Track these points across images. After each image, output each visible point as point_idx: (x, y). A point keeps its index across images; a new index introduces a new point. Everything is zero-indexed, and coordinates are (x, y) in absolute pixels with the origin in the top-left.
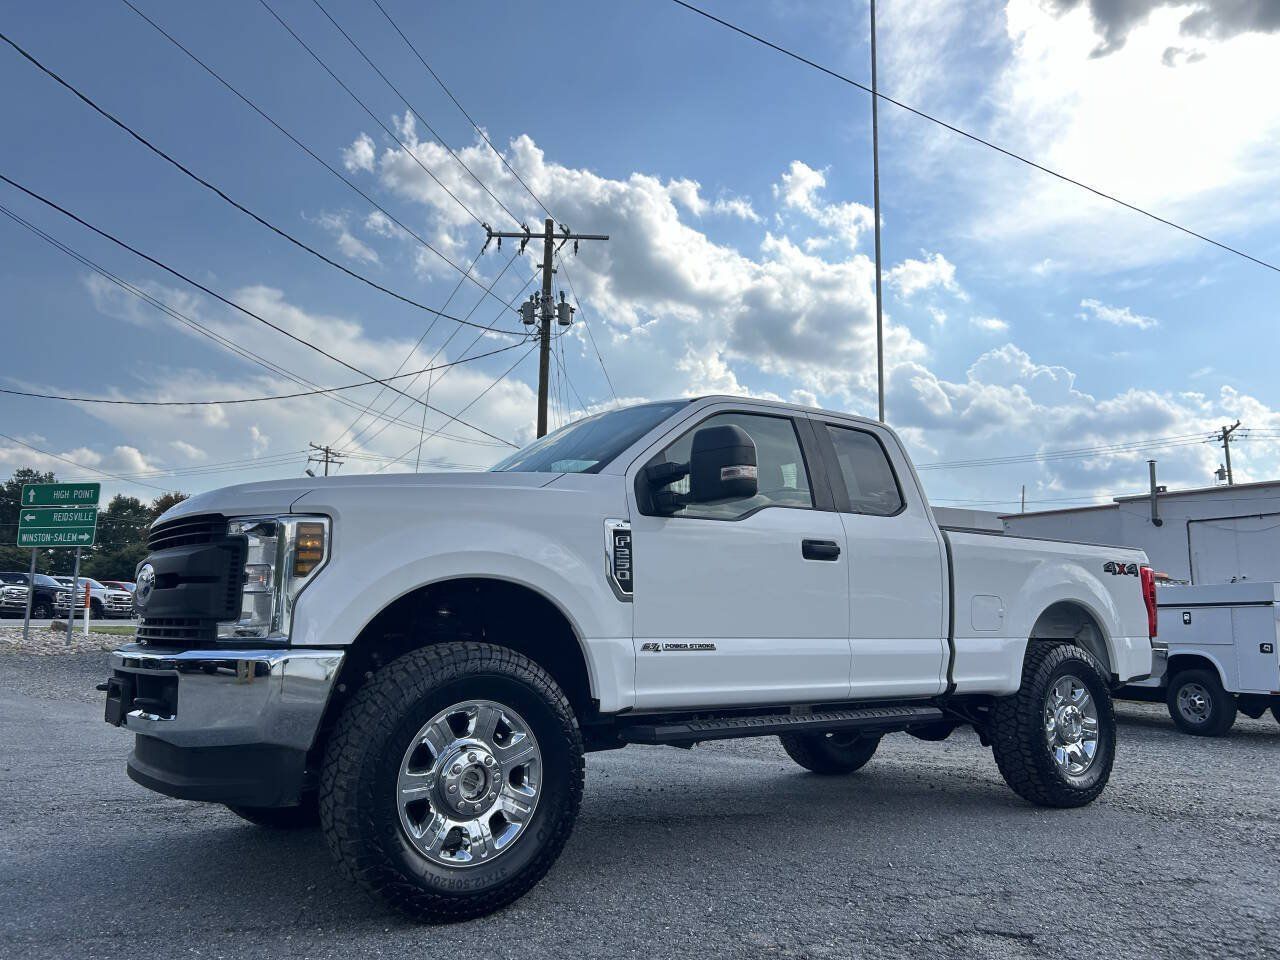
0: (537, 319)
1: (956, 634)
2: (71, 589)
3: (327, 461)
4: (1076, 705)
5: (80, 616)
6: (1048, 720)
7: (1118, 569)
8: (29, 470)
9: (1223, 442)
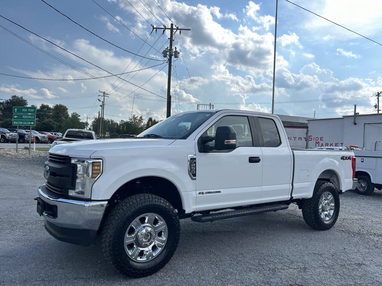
0: (167, 56)
1: (294, 182)
2: (29, 134)
3: (104, 96)
4: (328, 200)
5: (32, 143)
6: (320, 205)
7: (345, 158)
8: (15, 96)
9: (377, 96)
